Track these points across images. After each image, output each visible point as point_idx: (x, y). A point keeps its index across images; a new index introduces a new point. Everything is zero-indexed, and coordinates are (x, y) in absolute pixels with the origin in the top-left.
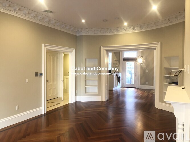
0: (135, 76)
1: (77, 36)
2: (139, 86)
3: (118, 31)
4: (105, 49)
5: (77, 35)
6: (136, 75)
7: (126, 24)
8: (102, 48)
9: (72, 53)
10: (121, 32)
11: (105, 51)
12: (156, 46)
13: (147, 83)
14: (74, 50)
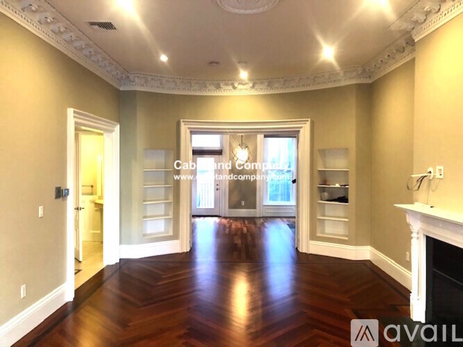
0: (217, 189)
1: (119, 91)
2: (226, 211)
3: (218, 89)
4: (189, 128)
5: (121, 89)
6: (218, 187)
7: (244, 74)
8: (182, 124)
9: (114, 133)
10: (226, 92)
11: (188, 131)
12: (301, 127)
13: (243, 203)
14: (118, 128)
